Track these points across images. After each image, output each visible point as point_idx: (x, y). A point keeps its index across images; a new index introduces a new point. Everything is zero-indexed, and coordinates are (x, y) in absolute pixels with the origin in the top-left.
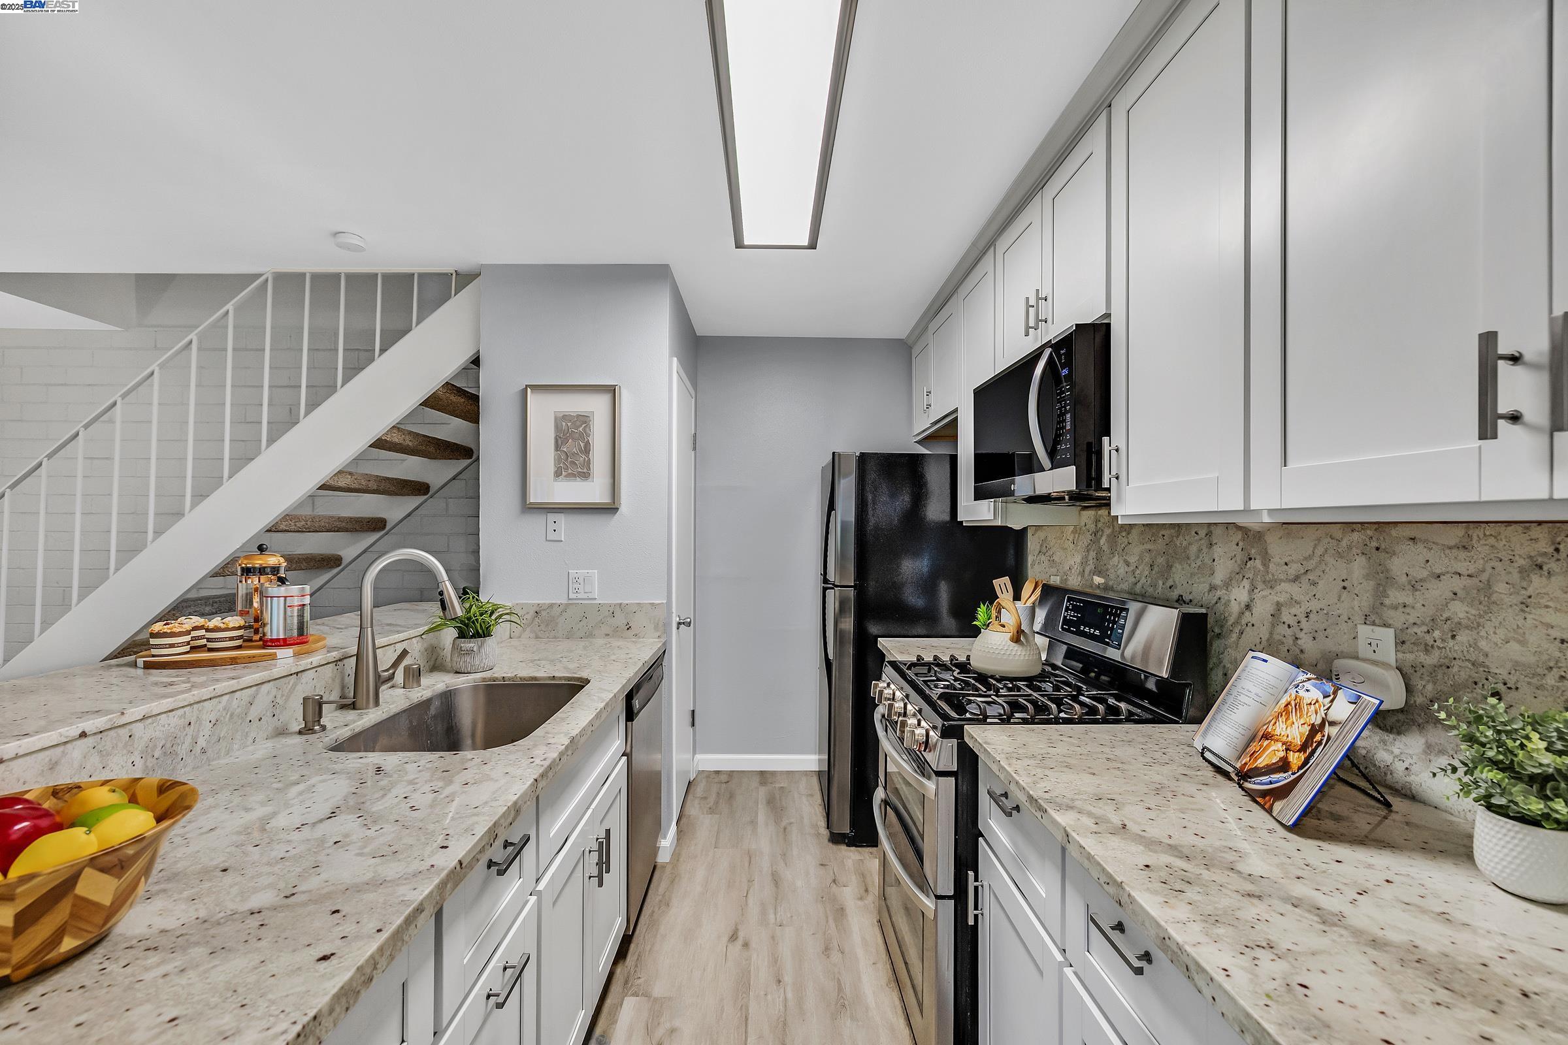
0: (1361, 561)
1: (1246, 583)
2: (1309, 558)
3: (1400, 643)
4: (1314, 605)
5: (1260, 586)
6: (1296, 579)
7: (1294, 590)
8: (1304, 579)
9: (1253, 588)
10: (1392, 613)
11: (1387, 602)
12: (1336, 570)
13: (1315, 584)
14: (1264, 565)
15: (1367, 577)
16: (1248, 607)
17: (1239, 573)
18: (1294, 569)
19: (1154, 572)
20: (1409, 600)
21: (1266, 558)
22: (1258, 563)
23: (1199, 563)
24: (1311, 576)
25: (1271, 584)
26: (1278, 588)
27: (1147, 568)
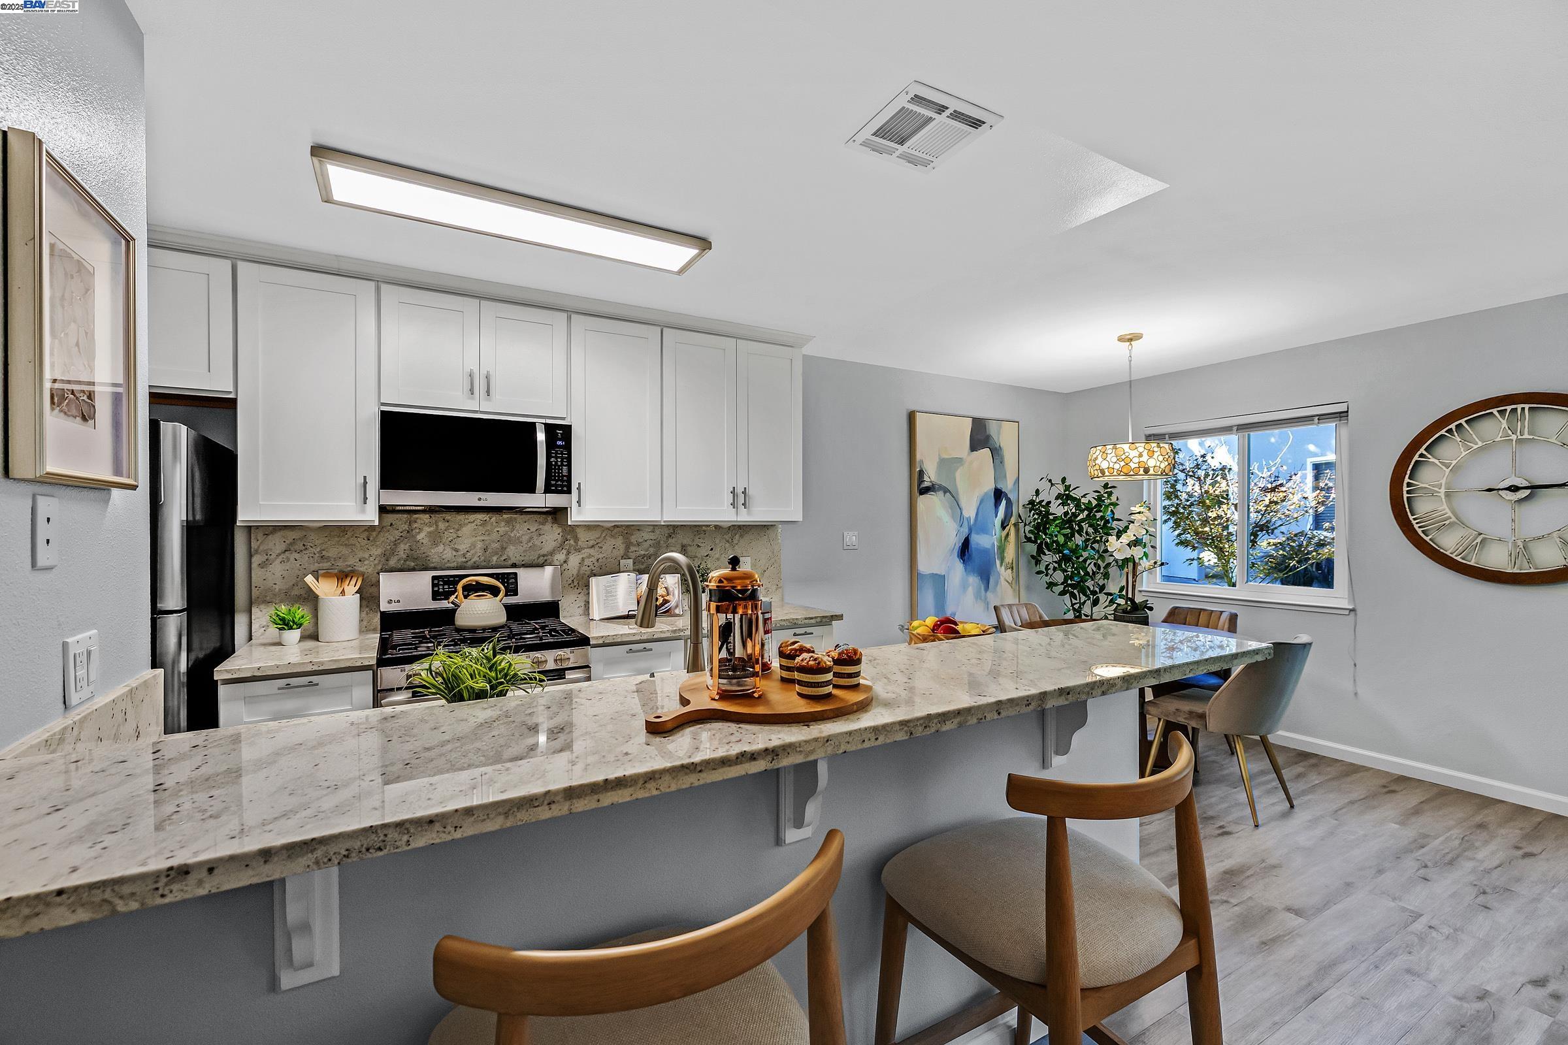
0: (621, 537)
1: (564, 551)
2: (599, 538)
3: (634, 563)
4: (601, 556)
5: (573, 552)
6: (593, 546)
7: (592, 551)
8: (597, 547)
9: (568, 553)
10: (631, 554)
11: (630, 551)
12: (611, 542)
13: (601, 548)
14: (575, 542)
15: (622, 543)
16: (565, 562)
17: (561, 546)
18: (591, 543)
19: (488, 553)
20: (637, 550)
21: (576, 539)
22: (572, 542)
23: (530, 544)
24: (599, 545)
25: (579, 550)
26: (583, 551)
27: (483, 550)
